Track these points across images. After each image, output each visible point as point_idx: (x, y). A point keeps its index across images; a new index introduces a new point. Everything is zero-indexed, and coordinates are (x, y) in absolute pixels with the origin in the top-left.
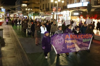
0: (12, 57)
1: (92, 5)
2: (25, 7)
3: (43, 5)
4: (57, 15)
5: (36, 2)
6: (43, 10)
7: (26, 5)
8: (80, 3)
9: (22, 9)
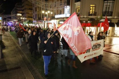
2: (20, 16)
3: (36, 15)
4: (47, 23)
5: (30, 13)
6: (36, 19)
7: (21, 15)
8: (64, 15)
9: (17, 18)
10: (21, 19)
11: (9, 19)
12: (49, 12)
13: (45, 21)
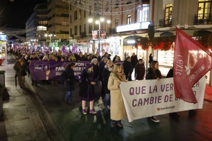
0: (23, 119)
1: (156, 26)
2: (43, 32)
3: (76, 27)
4: (99, 44)
5: (63, 23)
6: (75, 36)
7: (45, 28)
8: (136, 24)
9: (38, 35)
10: (46, 37)
11: (22, 39)
12: (102, 20)
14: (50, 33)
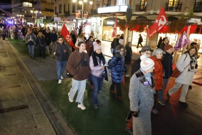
0: (14, 87)
1: (133, 10)
2: (28, 8)
3: (60, 6)
4: (82, 23)
5: (48, 1)
6: (59, 14)
7: (30, 5)
8: (115, 7)
9: (24, 11)
10: (31, 13)
11: (8, 13)
12: (85, 1)
13: (77, 20)
14: (36, 9)
